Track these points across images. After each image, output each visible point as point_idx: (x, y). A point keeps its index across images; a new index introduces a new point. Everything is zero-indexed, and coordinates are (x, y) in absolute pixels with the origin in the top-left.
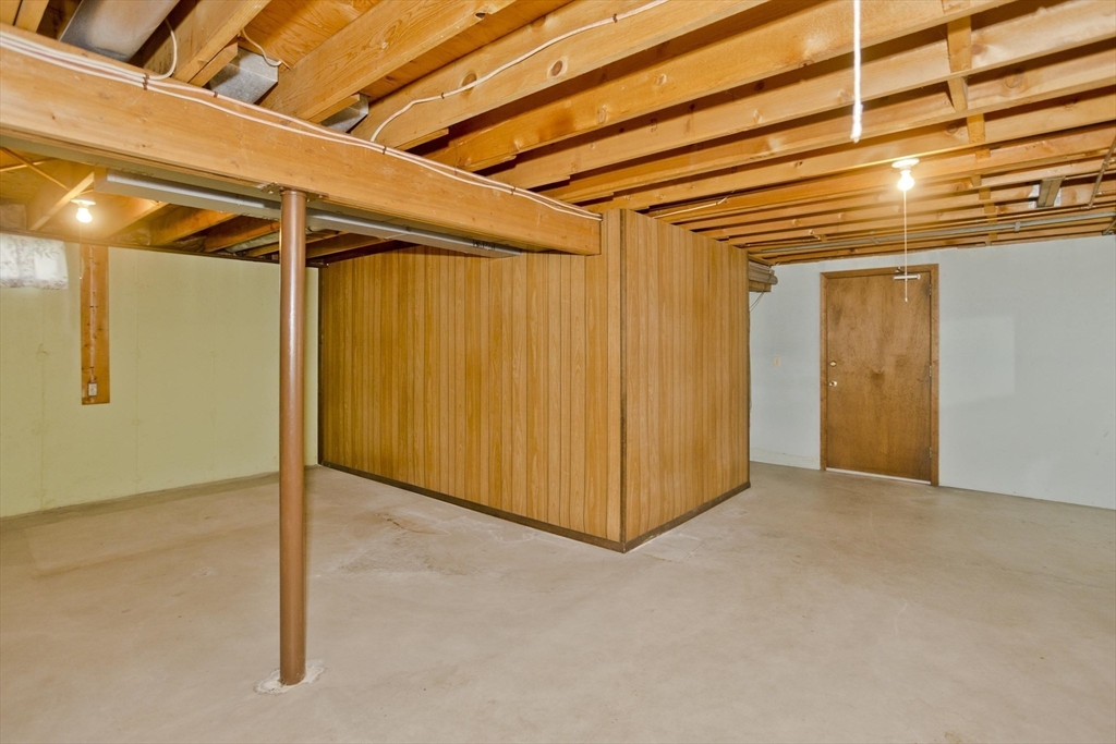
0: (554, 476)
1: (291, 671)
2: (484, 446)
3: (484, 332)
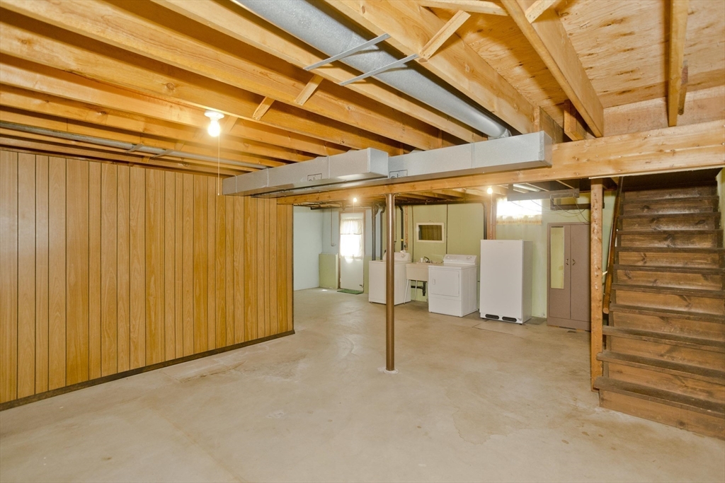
0: (261, 313)
1: (390, 366)
2: (211, 312)
3: (211, 239)
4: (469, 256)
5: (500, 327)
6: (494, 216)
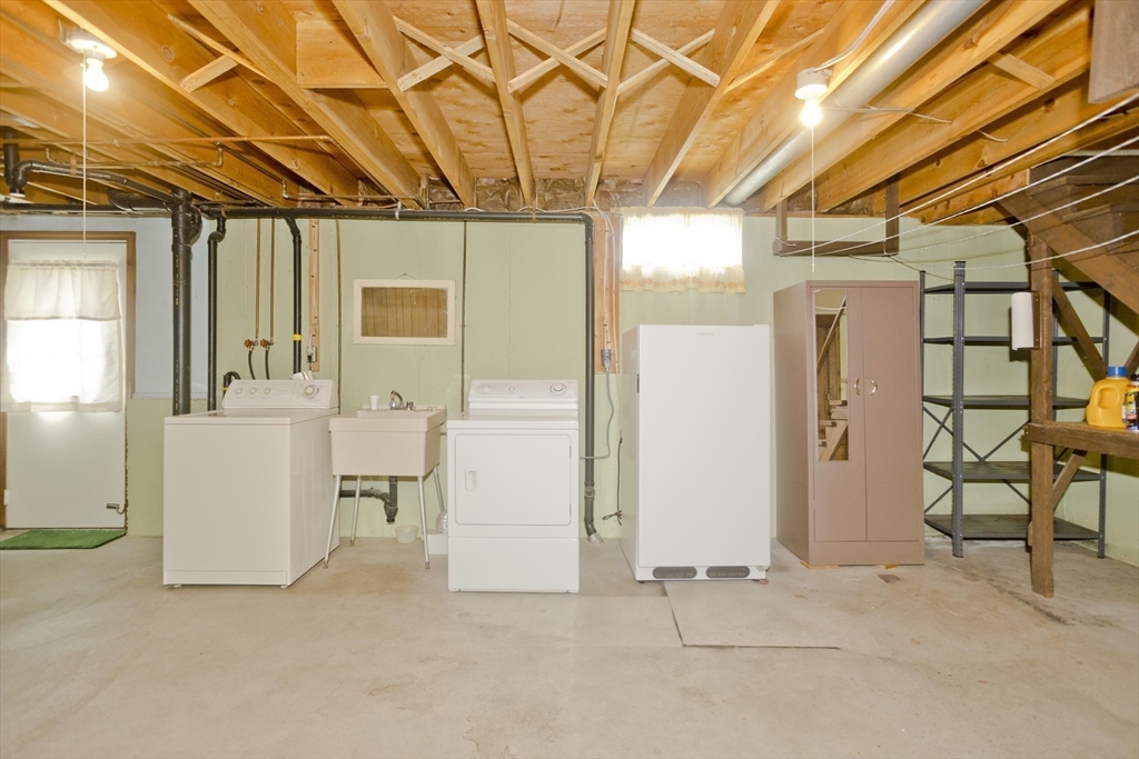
4: (557, 384)
6: (614, 269)
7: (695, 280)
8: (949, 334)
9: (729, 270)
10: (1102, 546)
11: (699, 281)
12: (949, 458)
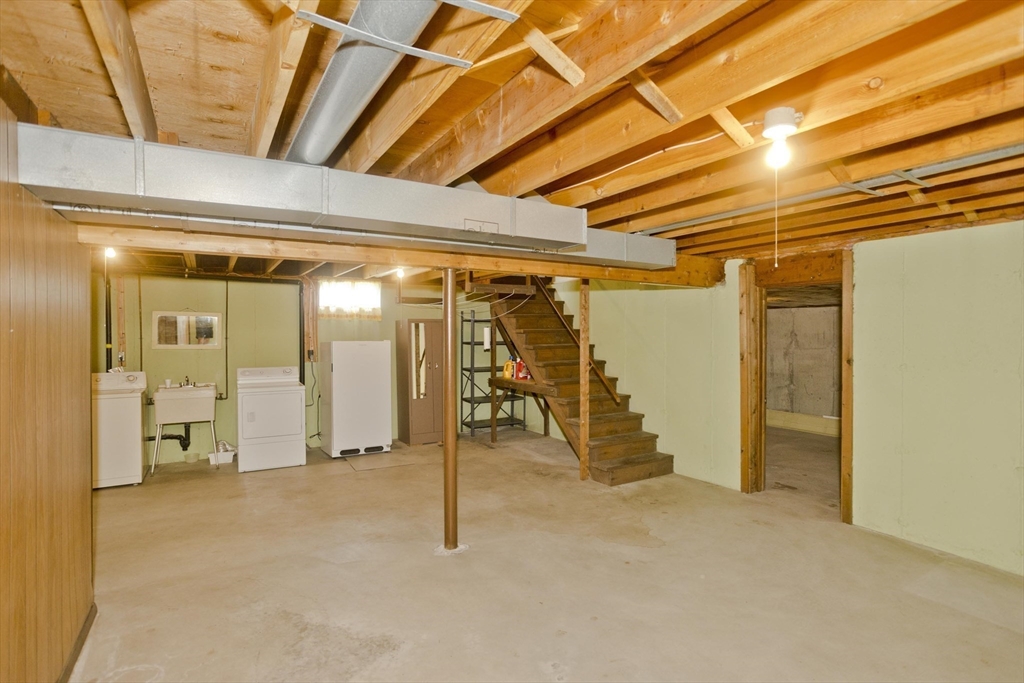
4: (287, 369)
5: (361, 464)
6: (315, 308)
7: (357, 315)
8: (470, 341)
9: (374, 309)
10: (525, 426)
11: (360, 315)
12: (469, 396)
